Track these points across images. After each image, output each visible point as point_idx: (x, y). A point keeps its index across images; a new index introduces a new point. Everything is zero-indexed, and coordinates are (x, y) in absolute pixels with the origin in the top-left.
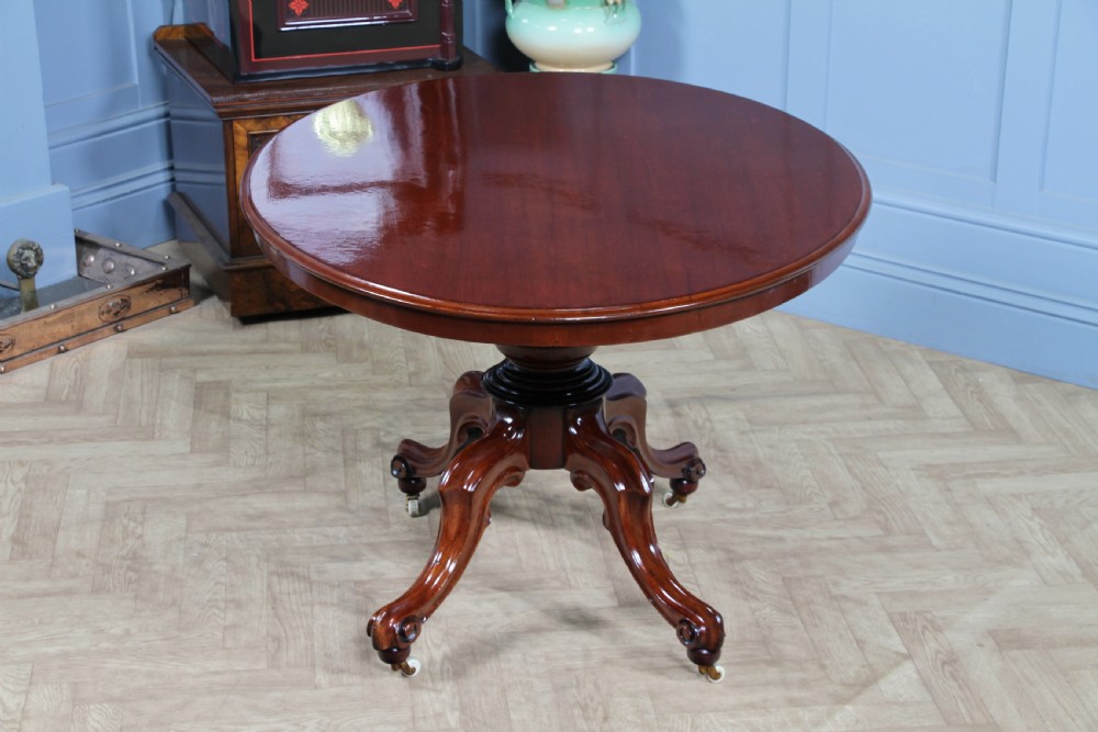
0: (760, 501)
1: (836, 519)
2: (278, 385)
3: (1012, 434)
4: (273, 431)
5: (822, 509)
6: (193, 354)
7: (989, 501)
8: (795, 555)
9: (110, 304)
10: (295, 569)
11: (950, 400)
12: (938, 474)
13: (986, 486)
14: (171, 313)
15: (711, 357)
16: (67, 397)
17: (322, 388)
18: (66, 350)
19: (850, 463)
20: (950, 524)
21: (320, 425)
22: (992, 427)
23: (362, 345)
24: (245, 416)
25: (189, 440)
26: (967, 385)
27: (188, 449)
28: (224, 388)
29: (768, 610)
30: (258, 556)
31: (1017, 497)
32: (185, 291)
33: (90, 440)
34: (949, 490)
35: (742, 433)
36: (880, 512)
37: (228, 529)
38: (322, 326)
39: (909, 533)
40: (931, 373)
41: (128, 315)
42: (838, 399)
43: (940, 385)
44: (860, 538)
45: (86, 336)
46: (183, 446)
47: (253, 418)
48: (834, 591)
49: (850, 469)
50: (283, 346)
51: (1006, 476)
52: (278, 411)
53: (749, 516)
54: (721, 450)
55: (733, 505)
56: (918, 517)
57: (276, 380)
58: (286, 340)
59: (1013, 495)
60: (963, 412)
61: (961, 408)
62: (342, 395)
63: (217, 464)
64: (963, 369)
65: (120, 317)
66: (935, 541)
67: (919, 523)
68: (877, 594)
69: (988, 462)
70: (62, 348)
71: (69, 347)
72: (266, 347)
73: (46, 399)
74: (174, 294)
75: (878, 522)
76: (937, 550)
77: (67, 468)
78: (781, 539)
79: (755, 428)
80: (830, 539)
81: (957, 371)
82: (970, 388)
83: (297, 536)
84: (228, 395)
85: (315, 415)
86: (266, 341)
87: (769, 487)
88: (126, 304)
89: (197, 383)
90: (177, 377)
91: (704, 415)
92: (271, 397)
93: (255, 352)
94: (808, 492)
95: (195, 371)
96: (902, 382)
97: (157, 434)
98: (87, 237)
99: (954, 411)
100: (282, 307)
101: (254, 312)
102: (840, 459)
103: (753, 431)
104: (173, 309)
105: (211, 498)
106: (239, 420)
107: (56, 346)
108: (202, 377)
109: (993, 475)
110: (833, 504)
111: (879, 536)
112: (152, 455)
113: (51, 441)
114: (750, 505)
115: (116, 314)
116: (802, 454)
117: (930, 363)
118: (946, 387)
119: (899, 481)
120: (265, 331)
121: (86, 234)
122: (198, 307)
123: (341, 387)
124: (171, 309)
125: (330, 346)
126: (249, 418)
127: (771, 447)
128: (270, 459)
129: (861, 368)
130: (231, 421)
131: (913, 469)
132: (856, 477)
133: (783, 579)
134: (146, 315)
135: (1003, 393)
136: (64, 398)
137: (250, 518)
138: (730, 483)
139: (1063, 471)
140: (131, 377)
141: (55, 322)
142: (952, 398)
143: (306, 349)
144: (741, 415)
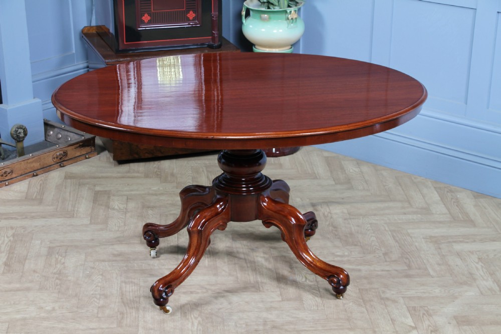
0: (351, 252)
1: (386, 261)
2: (133, 193)
3: (471, 222)
4: (128, 215)
5: (380, 256)
6: (95, 178)
7: (459, 254)
8: (365, 278)
9: (58, 154)
10: (133, 280)
11: (443, 206)
12: (435, 241)
13: (457, 247)
14: (86, 158)
15: (334, 183)
16: (36, 197)
17: (152, 194)
18: (37, 175)
19: (395, 234)
20: (439, 264)
21: (150, 212)
22: (462, 219)
23: (172, 175)
24: (116, 207)
25: (90, 218)
26: (452, 199)
27: (89, 222)
28: (108, 194)
29: (351, 304)
30: (117, 274)
31: (472, 253)
32: (93, 148)
33: (44, 218)
34: (440, 248)
35: (345, 219)
36: (407, 258)
37: (104, 261)
38: (155, 166)
39: (420, 269)
40: (436, 193)
41: (66, 159)
42: (391, 204)
43: (439, 198)
44: (396, 270)
45: (46, 168)
46: (86, 221)
47: (120, 208)
48: (383, 296)
49: (394, 237)
50: (136, 175)
51: (467, 242)
52: (132, 205)
53: (345, 259)
54: (335, 227)
55: (338, 254)
56: (425, 261)
57: (132, 190)
58: (138, 172)
59: (470, 252)
60: (449, 211)
61: (448, 209)
62: (161, 198)
63: (102, 230)
64: (451, 191)
65: (62, 160)
66: (432, 273)
67: (425, 264)
68: (403, 297)
69: (459, 236)
70: (35, 174)
71: (38, 173)
72: (128, 175)
73: (26, 198)
74: (88, 149)
75: (405, 263)
76: (432, 277)
77: (33, 230)
78: (360, 270)
79: (351, 217)
80: (383, 271)
81: (447, 192)
82: (453, 200)
83: (135, 265)
84: (109, 197)
85: (149, 207)
86: (129, 172)
87: (356, 245)
88: (65, 154)
89: (95, 191)
90: (87, 188)
91: (328, 210)
92: (129, 199)
93: (123, 177)
94: (374, 248)
95: (95, 186)
96: (422, 197)
97: (75, 215)
98: (50, 123)
99: (445, 210)
100: (136, 156)
101: (124, 158)
102: (390, 233)
103: (350, 219)
104: (87, 156)
105: (97, 246)
106: (114, 209)
107: (32, 173)
108: (98, 188)
109: (461, 242)
110: (385, 254)
111: (406, 270)
112: (72, 225)
113: (26, 218)
114: (346, 254)
115: (61, 159)
116: (372, 230)
117: (435, 188)
118: (442, 199)
119: (417, 244)
120: (128, 167)
121: (49, 121)
122: (99, 155)
123: (162, 194)
124: (86, 157)
125: (158, 175)
126: (118, 208)
127: (358, 226)
128: (126, 228)
129: (403, 190)
130: (110, 210)
131: (423, 238)
132: (397, 241)
133: (359, 289)
134: (75, 159)
135: (468, 203)
136: (34, 197)
137: (115, 255)
138: (338, 243)
139: (494, 241)
140: (65, 188)
141: (32, 162)
142: (444, 205)
143: (147, 176)
144: (345, 211)
